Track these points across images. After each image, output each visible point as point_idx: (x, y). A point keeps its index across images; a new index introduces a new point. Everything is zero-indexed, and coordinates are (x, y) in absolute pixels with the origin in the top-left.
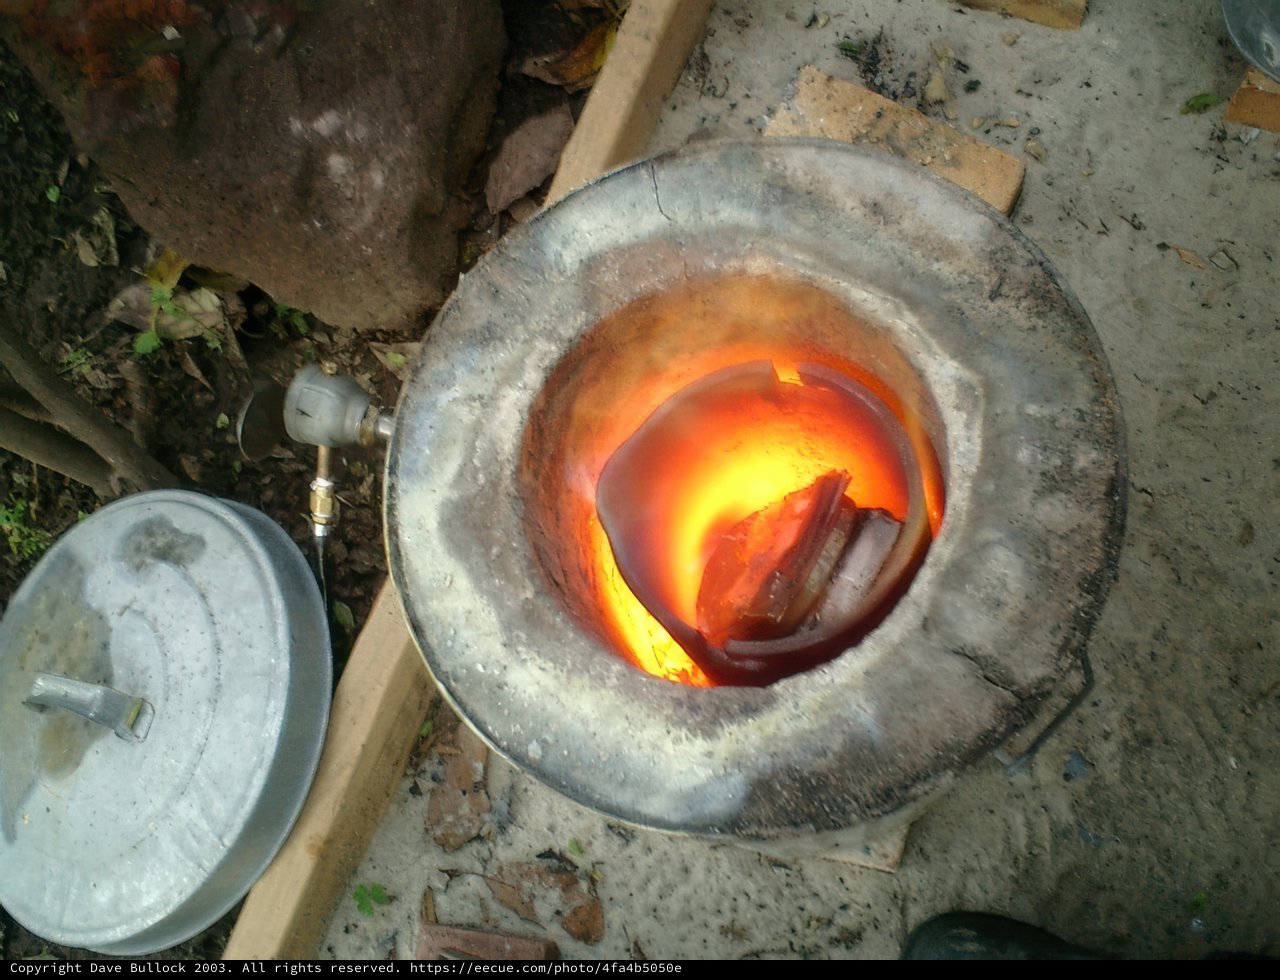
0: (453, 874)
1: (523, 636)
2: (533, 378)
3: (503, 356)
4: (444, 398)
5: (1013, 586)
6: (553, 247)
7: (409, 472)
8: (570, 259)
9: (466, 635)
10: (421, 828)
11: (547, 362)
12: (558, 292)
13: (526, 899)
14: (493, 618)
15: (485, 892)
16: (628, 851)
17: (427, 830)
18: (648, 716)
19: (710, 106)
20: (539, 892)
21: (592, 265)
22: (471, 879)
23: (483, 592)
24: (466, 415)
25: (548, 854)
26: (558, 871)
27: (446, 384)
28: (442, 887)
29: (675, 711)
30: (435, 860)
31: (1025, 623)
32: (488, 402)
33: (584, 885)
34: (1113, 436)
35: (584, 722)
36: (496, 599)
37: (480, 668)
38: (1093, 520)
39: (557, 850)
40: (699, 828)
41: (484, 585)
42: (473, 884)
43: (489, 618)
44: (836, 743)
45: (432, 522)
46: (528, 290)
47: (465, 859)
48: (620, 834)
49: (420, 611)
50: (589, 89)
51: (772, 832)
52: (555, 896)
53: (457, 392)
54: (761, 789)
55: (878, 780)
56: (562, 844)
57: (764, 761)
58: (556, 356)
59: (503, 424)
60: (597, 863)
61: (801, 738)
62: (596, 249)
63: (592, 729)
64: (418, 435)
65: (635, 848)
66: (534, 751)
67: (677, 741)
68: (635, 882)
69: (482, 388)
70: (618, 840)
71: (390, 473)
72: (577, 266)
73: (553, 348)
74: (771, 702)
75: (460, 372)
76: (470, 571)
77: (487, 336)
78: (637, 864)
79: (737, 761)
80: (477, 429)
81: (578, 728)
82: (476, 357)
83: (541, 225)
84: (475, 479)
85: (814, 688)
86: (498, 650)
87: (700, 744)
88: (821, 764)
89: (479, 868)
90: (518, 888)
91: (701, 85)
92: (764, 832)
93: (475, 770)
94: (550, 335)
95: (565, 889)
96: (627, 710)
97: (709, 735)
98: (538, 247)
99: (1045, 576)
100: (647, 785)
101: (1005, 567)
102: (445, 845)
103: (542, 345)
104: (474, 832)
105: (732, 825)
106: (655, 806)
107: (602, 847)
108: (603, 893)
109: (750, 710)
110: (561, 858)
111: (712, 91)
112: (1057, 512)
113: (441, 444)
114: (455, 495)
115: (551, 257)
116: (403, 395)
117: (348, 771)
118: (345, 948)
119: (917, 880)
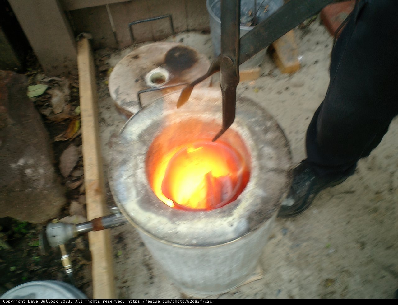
1: (175, 219)
2: (142, 165)
3: (131, 164)
4: (122, 180)
5: (272, 153)
6: (129, 137)
7: (124, 200)
8: (134, 137)
9: (161, 227)
11: (143, 161)
12: (136, 145)
18: (215, 219)
19: (111, 128)
21: (141, 136)
23: (159, 215)
24: (131, 180)
27: (121, 176)
29: (220, 215)
31: (279, 158)
32: (134, 175)
34: (271, 118)
35: (201, 229)
36: (163, 215)
37: (169, 232)
38: (277, 133)
40: (242, 235)
43: (164, 220)
44: (259, 201)
45: (137, 207)
46: (129, 148)
49: (146, 228)
50: (80, 135)
53: (125, 177)
55: (271, 204)
57: (247, 213)
58: (144, 158)
59: (141, 178)
61: (251, 204)
62: (139, 133)
63: (204, 229)
64: (121, 191)
69: (130, 173)
72: (137, 138)
73: (142, 157)
75: (123, 172)
76: (154, 212)
77: (125, 162)
80: (135, 183)
81: (201, 231)
82: (124, 168)
83: (122, 134)
84: (141, 193)
85: (247, 194)
86: (172, 226)
87: (230, 218)
91: (105, 125)
92: (256, 228)
94: (140, 154)
96: (210, 221)
97: (231, 215)
98: (125, 139)
99: (277, 148)
101: (268, 150)
103: (139, 157)
106: (229, 237)
111: (109, 125)
112: (270, 136)
113: (128, 189)
114: (138, 199)
115: (129, 139)
116: (110, 185)
119: (268, 277)
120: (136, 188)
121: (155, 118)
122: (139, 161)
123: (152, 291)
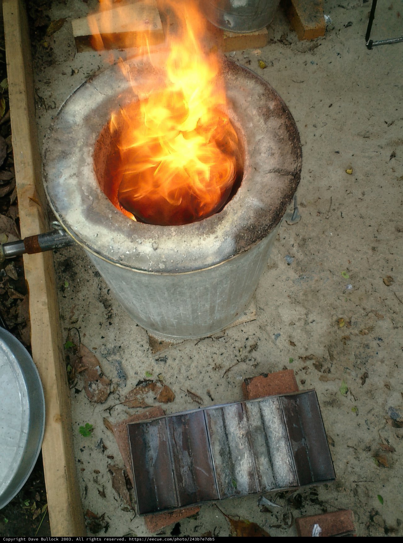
0: (110, 409)
1: (136, 236)
2: (89, 160)
3: (74, 158)
4: (61, 180)
5: (274, 148)
6: (70, 119)
7: (63, 209)
8: (79, 119)
9: (116, 246)
10: (87, 402)
11: (91, 154)
12: (81, 131)
13: (141, 401)
14: (122, 236)
15: (125, 408)
16: (168, 364)
17: (90, 401)
18: (191, 238)
19: (52, 113)
20: (145, 396)
21: (87, 119)
22: (116, 407)
23: (114, 231)
24: (73, 181)
25: (140, 382)
26: (146, 386)
27: (59, 175)
28: (108, 415)
29: (198, 231)
30: (100, 408)
31: (283, 155)
32: (78, 174)
33: (159, 384)
35: (172, 250)
36: (119, 230)
37: (128, 252)
39: (142, 380)
40: (227, 258)
41: (113, 228)
42: (119, 408)
43: (121, 237)
44: (251, 214)
45: (82, 219)
47: (111, 402)
48: (161, 360)
49: (95, 248)
51: (249, 247)
52: (151, 394)
53: (65, 176)
54: (238, 238)
55: (269, 217)
56: (142, 376)
57: (234, 230)
58: (93, 150)
59: (88, 178)
60: (159, 374)
62: (86, 114)
63: (176, 250)
64: (60, 195)
65: (169, 361)
66: (162, 266)
67: (204, 239)
68: (176, 373)
69: (73, 171)
70: (162, 363)
71: (57, 212)
72: (82, 121)
73: (91, 148)
74: (226, 213)
75: (62, 170)
76: (105, 226)
77: (64, 155)
78: (173, 366)
79: (226, 234)
80: (80, 184)
81: (172, 252)
82: (65, 163)
83: (62, 114)
84: (89, 199)
85: (236, 203)
86: (131, 245)
87: (212, 237)
88: (251, 221)
89: (117, 402)
90: (136, 399)
91: (44, 107)
92: (246, 249)
93: (97, 370)
94: (87, 145)
95: (153, 390)
96: (183, 239)
97: (213, 232)
98: (66, 121)
100: (203, 257)
102: (100, 402)
103: (85, 149)
104: (109, 392)
105: (236, 252)
106: (210, 260)
107: (158, 369)
108: (166, 383)
109: (221, 219)
110: (145, 381)
111: (50, 108)
112: (273, 123)
113: (69, 194)
114: (85, 206)
115: (71, 122)
116: (45, 187)
117: (55, 387)
118: (84, 457)
119: (264, 318)
120: (82, 192)
121: (110, 92)
122: (85, 155)
123: (111, 334)
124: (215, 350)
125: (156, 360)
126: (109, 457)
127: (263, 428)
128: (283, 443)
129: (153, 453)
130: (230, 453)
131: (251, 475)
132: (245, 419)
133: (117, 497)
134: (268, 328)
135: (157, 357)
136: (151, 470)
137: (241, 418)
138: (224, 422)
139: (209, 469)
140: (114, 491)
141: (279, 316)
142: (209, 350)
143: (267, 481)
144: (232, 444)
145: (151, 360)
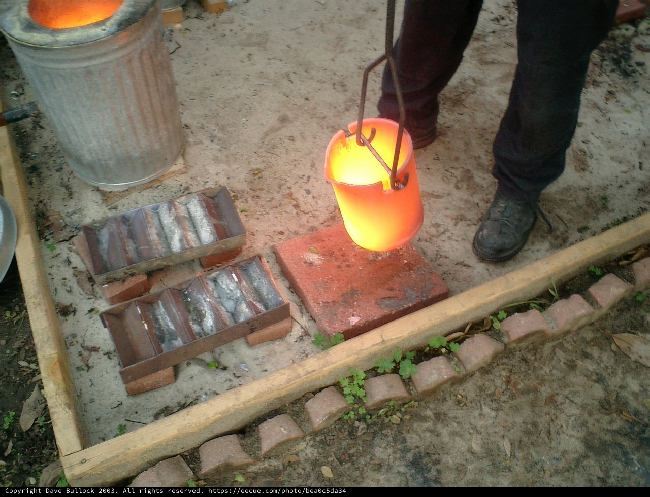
2: (25, 8)
3: (15, 9)
4: (7, 19)
17: (57, 242)
24: (15, 18)
30: (65, 244)
32: (18, 15)
45: (21, 32)
53: (9, 17)
58: (27, 4)
59: (24, 15)
69: (15, 14)
77: (9, 9)
79: (112, 25)
82: (9, 12)
84: (25, 23)
86: (52, 38)
92: (125, 28)
103: (23, 4)
105: (119, 31)
113: (12, 23)
114: (22, 27)
118: (54, 271)
119: (193, 172)
120: (20, 21)
122: (22, 6)
123: (72, 203)
124: (155, 194)
125: (109, 209)
126: (74, 268)
127: (191, 218)
128: (204, 221)
129: (105, 246)
130: (166, 237)
131: (181, 241)
132: (173, 210)
133: (82, 293)
134: (198, 179)
135: (109, 207)
136: (105, 256)
137: (170, 210)
138: (160, 219)
139: (148, 243)
140: (80, 289)
141: (206, 170)
142: (150, 195)
143: (194, 243)
144: (167, 231)
145: (105, 209)
